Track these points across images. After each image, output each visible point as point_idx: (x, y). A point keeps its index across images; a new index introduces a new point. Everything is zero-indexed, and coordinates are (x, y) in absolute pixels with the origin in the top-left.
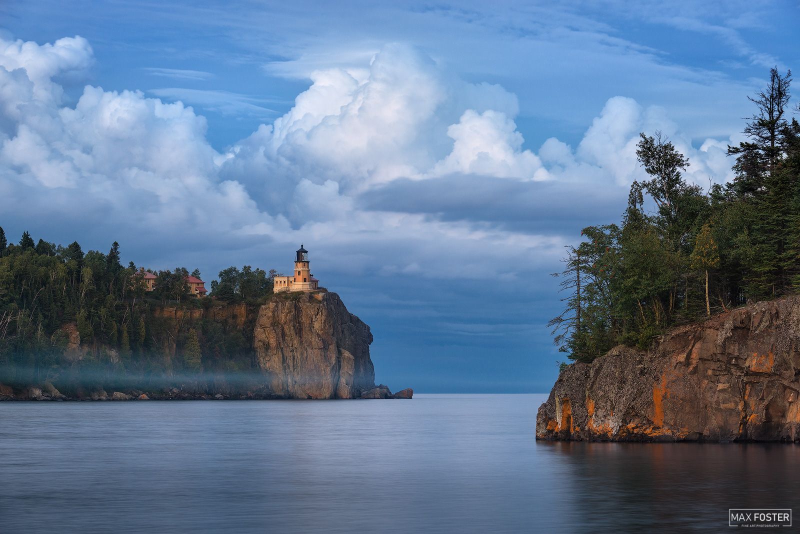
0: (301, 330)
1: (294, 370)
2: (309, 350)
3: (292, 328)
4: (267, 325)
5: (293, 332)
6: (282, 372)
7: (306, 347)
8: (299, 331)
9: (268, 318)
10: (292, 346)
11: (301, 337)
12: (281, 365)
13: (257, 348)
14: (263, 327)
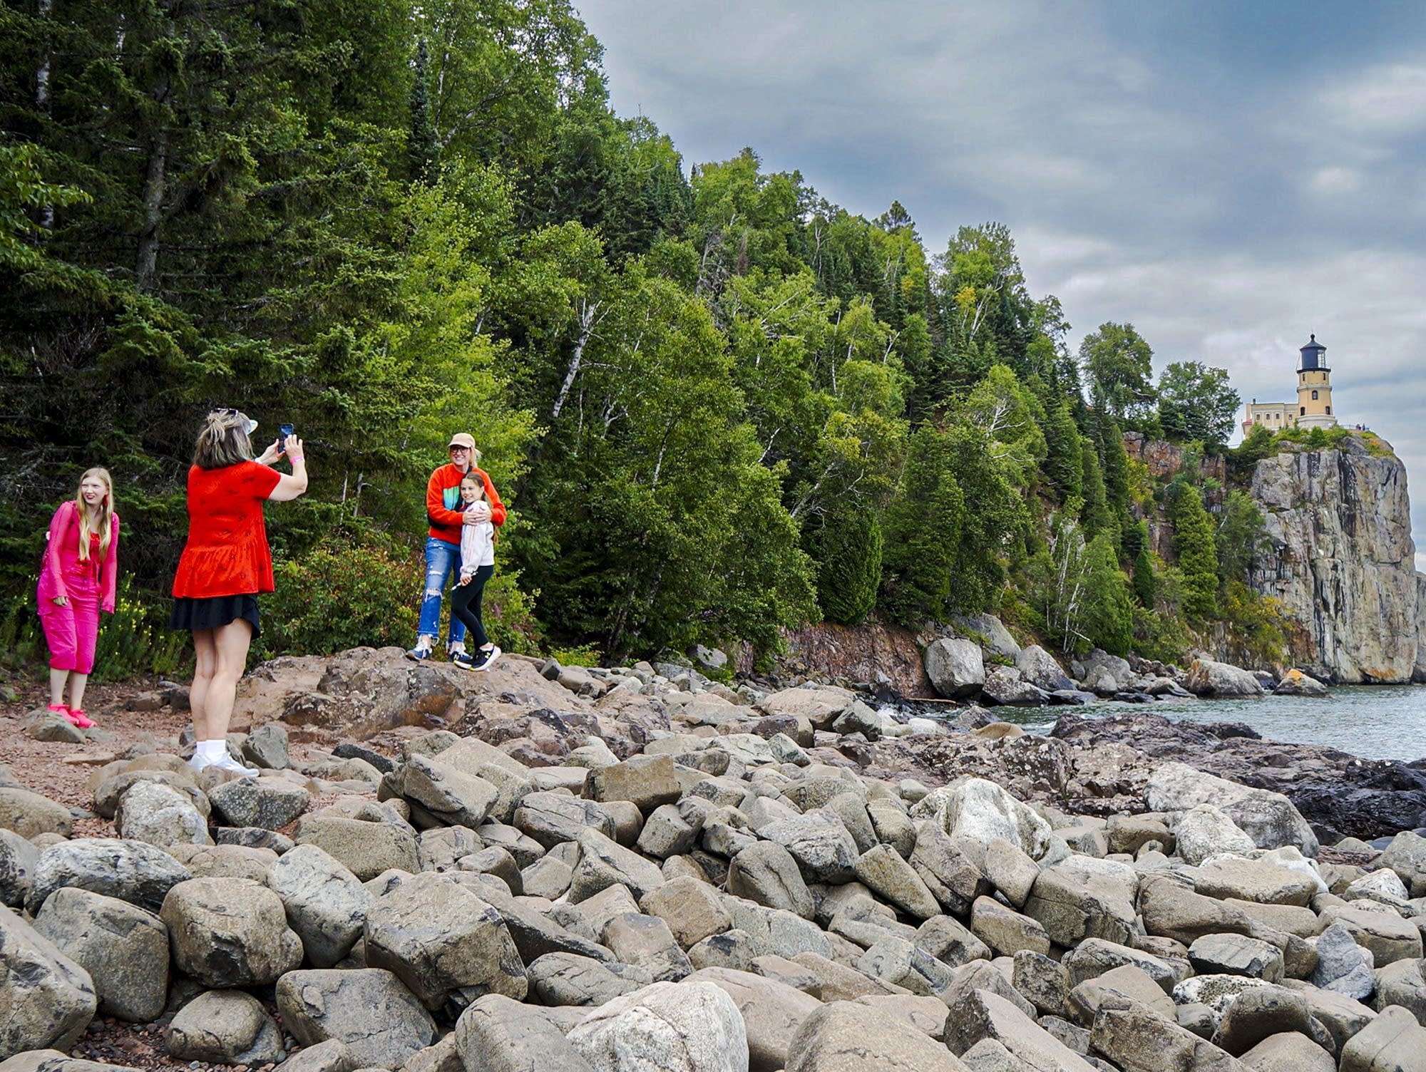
0: (1352, 518)
1: (1336, 614)
2: (1369, 568)
3: (1335, 513)
4: (1283, 505)
5: (1336, 524)
6: (1312, 617)
7: (1363, 559)
8: (1349, 522)
9: (1284, 486)
10: (1333, 556)
11: (1351, 535)
12: (1311, 603)
13: (1259, 559)
14: (1274, 507)
